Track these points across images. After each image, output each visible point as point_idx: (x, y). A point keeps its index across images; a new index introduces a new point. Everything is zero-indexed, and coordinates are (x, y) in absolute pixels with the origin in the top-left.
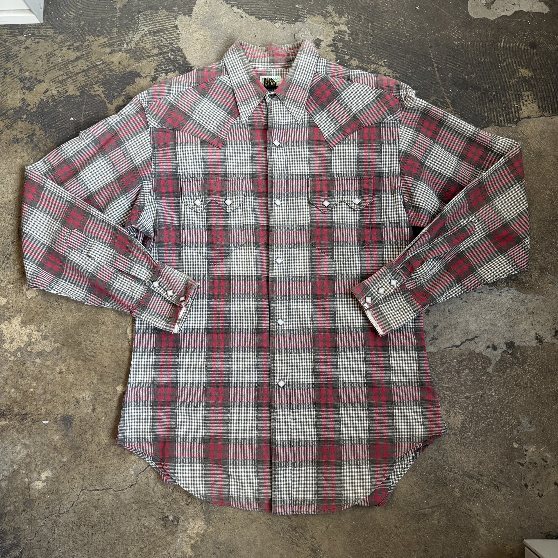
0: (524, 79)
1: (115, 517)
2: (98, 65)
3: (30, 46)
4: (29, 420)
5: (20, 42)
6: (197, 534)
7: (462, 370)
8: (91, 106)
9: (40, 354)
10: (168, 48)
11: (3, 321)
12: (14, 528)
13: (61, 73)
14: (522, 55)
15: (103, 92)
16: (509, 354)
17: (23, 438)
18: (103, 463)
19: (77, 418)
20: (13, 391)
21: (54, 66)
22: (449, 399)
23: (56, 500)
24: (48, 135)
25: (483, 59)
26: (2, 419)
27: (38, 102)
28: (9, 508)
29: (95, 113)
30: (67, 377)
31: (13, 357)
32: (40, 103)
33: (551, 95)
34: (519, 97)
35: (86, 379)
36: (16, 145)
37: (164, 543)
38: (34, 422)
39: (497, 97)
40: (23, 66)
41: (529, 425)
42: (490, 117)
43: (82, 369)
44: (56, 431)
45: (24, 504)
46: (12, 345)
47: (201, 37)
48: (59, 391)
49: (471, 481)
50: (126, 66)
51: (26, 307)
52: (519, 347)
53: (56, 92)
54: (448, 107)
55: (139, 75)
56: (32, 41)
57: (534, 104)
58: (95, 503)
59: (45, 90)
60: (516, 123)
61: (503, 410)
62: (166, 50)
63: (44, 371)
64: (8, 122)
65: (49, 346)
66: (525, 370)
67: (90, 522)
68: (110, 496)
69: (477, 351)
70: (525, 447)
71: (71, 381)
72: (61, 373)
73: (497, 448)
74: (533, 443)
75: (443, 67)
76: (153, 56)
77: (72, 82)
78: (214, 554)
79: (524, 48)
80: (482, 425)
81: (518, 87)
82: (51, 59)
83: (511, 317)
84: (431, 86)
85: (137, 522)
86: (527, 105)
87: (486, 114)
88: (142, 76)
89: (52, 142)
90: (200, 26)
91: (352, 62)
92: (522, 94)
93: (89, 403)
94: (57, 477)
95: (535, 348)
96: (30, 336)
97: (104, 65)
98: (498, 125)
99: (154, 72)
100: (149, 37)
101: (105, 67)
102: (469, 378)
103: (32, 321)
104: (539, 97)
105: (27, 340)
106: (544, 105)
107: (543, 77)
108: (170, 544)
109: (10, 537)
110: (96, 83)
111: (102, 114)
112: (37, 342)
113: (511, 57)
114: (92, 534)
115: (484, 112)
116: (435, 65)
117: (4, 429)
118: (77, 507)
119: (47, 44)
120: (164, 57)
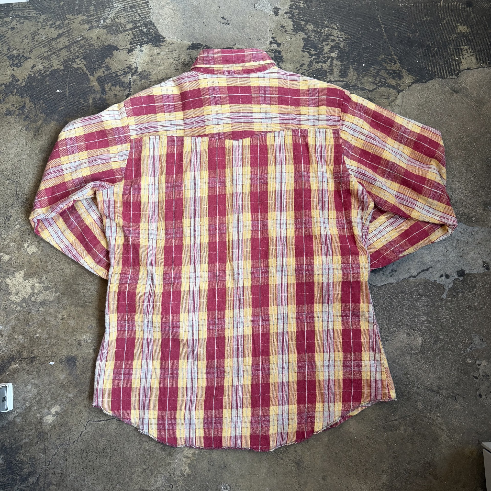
0: (463, 35)
1: (119, 443)
2: (78, 41)
3: (15, 26)
4: (37, 362)
5: (6, 24)
6: (192, 454)
7: (419, 298)
8: (75, 79)
9: (43, 303)
10: (141, 23)
11: (8, 276)
12: (30, 458)
13: (46, 49)
14: (460, 13)
15: (85, 65)
16: (460, 281)
17: (33, 379)
19: (80, 358)
20: (21, 337)
21: (39, 44)
22: (409, 323)
23: (65, 431)
24: (37, 106)
25: (425, 19)
26: (13, 363)
27: (26, 77)
28: (24, 441)
29: (79, 84)
30: (69, 322)
31: (19, 308)
32: (28, 78)
33: (487, 48)
34: (459, 51)
35: (86, 323)
36: (9, 117)
37: (164, 463)
38: (42, 364)
39: (439, 52)
40: (10, 45)
41: (481, 343)
42: (433, 71)
43: (82, 315)
44: (62, 371)
45: (37, 437)
46: (17, 297)
47: (170, 10)
48: (63, 335)
49: (432, 394)
50: (104, 40)
51: (28, 262)
52: (469, 274)
53: (42, 67)
54: (395, 64)
55: (116, 48)
56: (17, 22)
57: (472, 57)
58: (101, 432)
59: (32, 66)
60: (457, 75)
61: (458, 331)
62: (139, 24)
63: (48, 319)
65: (50, 296)
66: (474, 294)
67: (97, 449)
68: (114, 425)
69: (432, 280)
70: (478, 362)
71: (73, 325)
72: (63, 319)
73: (454, 364)
74: (485, 358)
75: (390, 27)
76: (127, 30)
77: (56, 57)
78: (209, 471)
79: (462, 7)
80: (439, 345)
81: (458, 42)
82: (36, 38)
83: (460, 248)
84: (380, 46)
85: (139, 446)
86: (466, 58)
87: (430, 69)
88: (119, 49)
89: (41, 113)
91: (307, 27)
92: (461, 49)
93: (89, 344)
94: (65, 411)
95: (482, 275)
96: (33, 287)
97: (84, 41)
98: (441, 78)
99: (130, 44)
100: (123, 13)
101: (85, 42)
102: (426, 304)
103: (33, 274)
104: (477, 50)
105: (31, 291)
106: (481, 58)
107: (479, 32)
108: (169, 464)
109: (27, 466)
110: (78, 57)
111: (86, 85)
112: (40, 292)
113: (450, 16)
114: (100, 460)
115: (428, 66)
116: (383, 26)
117: (15, 371)
118: (85, 436)
119: (31, 24)
120: (138, 30)
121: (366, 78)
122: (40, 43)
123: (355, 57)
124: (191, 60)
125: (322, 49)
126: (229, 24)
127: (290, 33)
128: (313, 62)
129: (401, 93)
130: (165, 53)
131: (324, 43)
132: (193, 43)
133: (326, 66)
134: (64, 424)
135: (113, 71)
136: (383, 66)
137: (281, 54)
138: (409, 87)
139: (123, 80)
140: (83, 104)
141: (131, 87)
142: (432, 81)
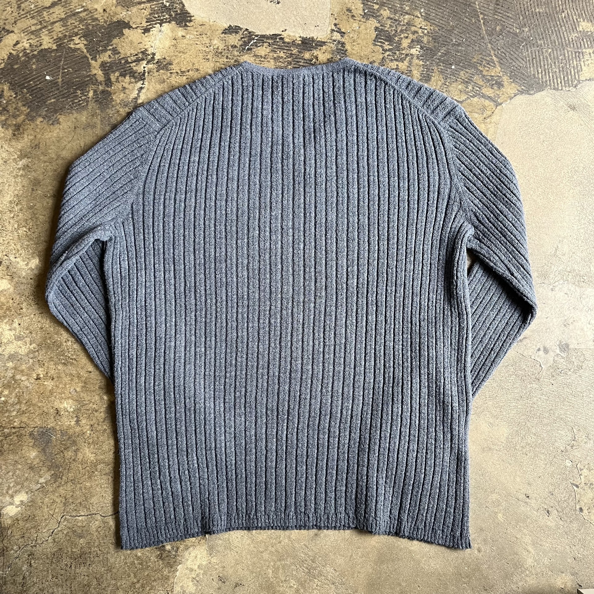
0: (585, 35)
1: (102, 546)
2: (78, 13)
6: (199, 566)
8: (71, 63)
9: (11, 357)
13: (35, 21)
14: (583, 5)
15: (85, 45)
16: (563, 358)
18: (88, 484)
19: (57, 432)
21: (25, 14)
22: (493, 409)
23: (32, 528)
24: (19, 97)
25: (537, 10)
27: (6, 57)
29: (76, 71)
30: (46, 383)
32: (9, 58)
34: (579, 54)
35: (68, 386)
37: (160, 576)
39: (554, 55)
41: (585, 440)
42: (544, 80)
43: (63, 375)
44: (33, 447)
48: (36, 400)
50: (112, 14)
52: (575, 349)
53: (28, 45)
54: (495, 67)
55: (128, 26)
58: (79, 531)
59: (14, 42)
60: (575, 87)
63: (18, 377)
65: (23, 348)
66: (580, 376)
67: (73, 553)
68: (97, 523)
69: (525, 354)
70: (580, 466)
71: (50, 388)
72: (38, 379)
75: (491, 18)
76: (144, 3)
78: (219, 589)
81: (578, 43)
82: (22, 5)
83: (565, 314)
84: (476, 43)
85: (129, 552)
86: (588, 65)
87: (540, 77)
88: (131, 27)
89: (24, 105)
91: (382, 12)
92: (582, 52)
93: (71, 414)
94: (34, 501)
97: (86, 13)
98: (554, 89)
99: (147, 22)
101: (87, 15)
108: (168, 578)
110: (77, 34)
111: (85, 73)
112: (10, 342)
113: (570, 8)
114: (75, 567)
115: (538, 73)
116: (481, 16)
118: (57, 536)
120: (158, 4)
121: (454, 85)
122: (27, 13)
123: (441, 56)
124: (225, 48)
125: (399, 43)
126: (278, 3)
127: (359, 19)
128: (387, 60)
129: (499, 107)
130: (192, 36)
131: (402, 36)
132: (230, 26)
133: (403, 66)
134: (31, 518)
135: (122, 56)
136: (478, 69)
137: (344, 47)
138: (510, 99)
139: (135, 68)
140: (80, 97)
141: (145, 79)
142: (543, 93)
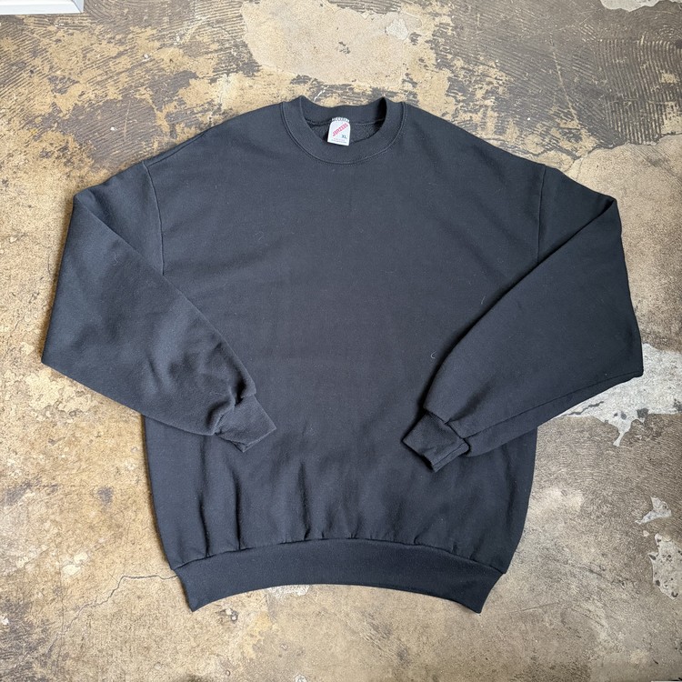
0: (667, 86)
1: (161, 609)
2: (145, 63)
3: (62, 38)
4: (60, 492)
5: (50, 34)
6: (259, 632)
7: (583, 443)
8: (136, 114)
9: (74, 413)
10: (230, 43)
11: (29, 373)
12: (42, 621)
13: (100, 72)
14: (666, 56)
15: (151, 96)
16: (641, 423)
17: (53, 514)
19: (117, 491)
20: (41, 456)
21: (91, 64)
22: (567, 476)
23: (91, 588)
24: (84, 148)
25: (618, 61)
26: (28, 490)
27: (71, 108)
28: (36, 597)
29: (141, 122)
30: (106, 441)
31: (41, 417)
32: (74, 109)
34: (661, 108)
35: (128, 445)
36: (45, 160)
37: (220, 642)
38: (66, 495)
39: (634, 107)
40: (53, 64)
41: (663, 511)
42: (624, 133)
43: (124, 432)
44: (93, 506)
45: (54, 592)
46: (39, 403)
47: (271, 29)
48: (97, 458)
49: (591, 576)
50: (178, 64)
52: (654, 415)
53: (93, 96)
54: (573, 120)
55: (195, 76)
56: (65, 32)
57: (679, 117)
58: (138, 594)
59: (80, 93)
60: (656, 141)
61: (632, 492)
62: (227, 45)
63: (78, 435)
64: (35, 131)
65: (84, 404)
66: (659, 443)
67: (132, 615)
68: (156, 585)
69: (602, 419)
70: (657, 537)
71: (111, 446)
72: (99, 436)
73: (624, 537)
74: (667, 533)
75: (568, 69)
76: (211, 52)
77: (113, 83)
78: (280, 656)
79: (669, 48)
80: (606, 509)
81: (660, 96)
82: (89, 55)
83: (644, 378)
84: (553, 94)
86: (670, 119)
87: (620, 130)
88: (198, 77)
89: (88, 157)
90: (270, 16)
91: (455, 62)
92: (664, 105)
93: (132, 473)
94: (93, 561)
96: (61, 391)
97: (152, 63)
98: (635, 143)
99: (213, 72)
100: (207, 28)
101: (153, 65)
102: (592, 452)
105: (58, 396)
108: (228, 644)
109: (37, 630)
110: (142, 85)
111: (150, 124)
112: (70, 399)
113: (652, 59)
114: (135, 629)
115: (618, 126)
116: (559, 67)
117: (31, 502)
118: (117, 597)
119: (83, 36)
120: (226, 54)
121: (530, 137)
122: (93, 63)
123: (517, 108)
124: (294, 98)
125: (473, 94)
126: (348, 52)
127: (431, 69)
128: (460, 111)
129: (577, 161)
130: (260, 86)
131: (476, 87)
132: (299, 76)
133: (477, 118)
134: (91, 578)
135: (188, 107)
136: (555, 122)
137: (416, 98)
138: (588, 153)
139: (200, 119)
140: (145, 148)
142: (621, 147)
